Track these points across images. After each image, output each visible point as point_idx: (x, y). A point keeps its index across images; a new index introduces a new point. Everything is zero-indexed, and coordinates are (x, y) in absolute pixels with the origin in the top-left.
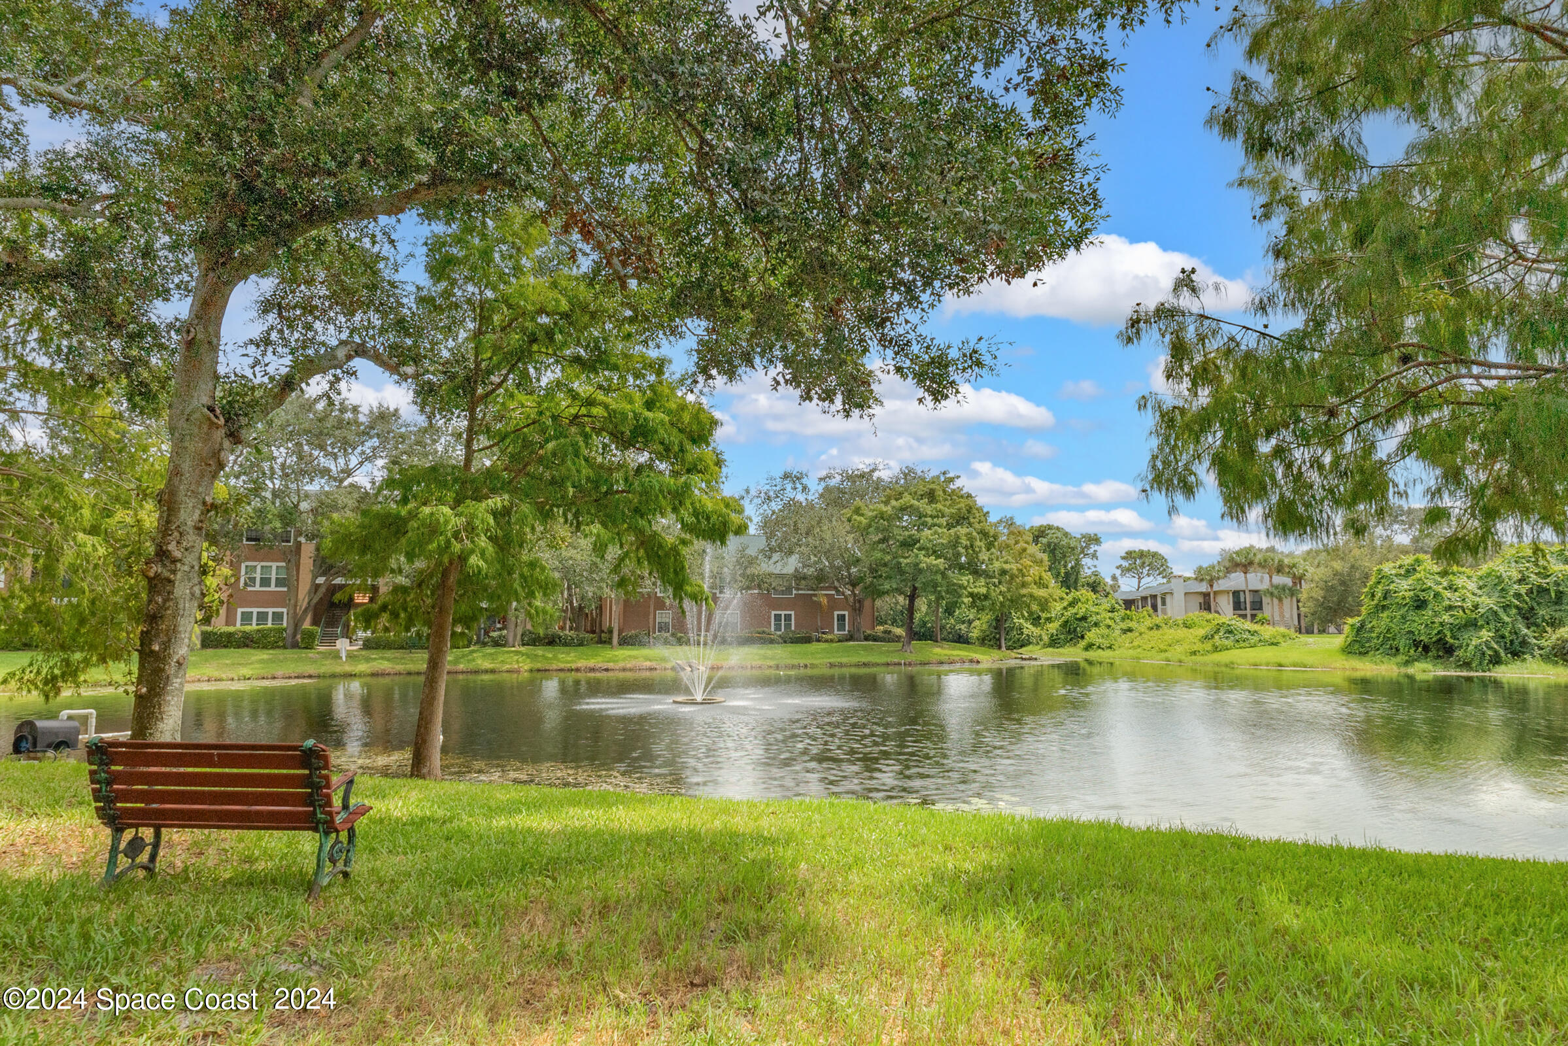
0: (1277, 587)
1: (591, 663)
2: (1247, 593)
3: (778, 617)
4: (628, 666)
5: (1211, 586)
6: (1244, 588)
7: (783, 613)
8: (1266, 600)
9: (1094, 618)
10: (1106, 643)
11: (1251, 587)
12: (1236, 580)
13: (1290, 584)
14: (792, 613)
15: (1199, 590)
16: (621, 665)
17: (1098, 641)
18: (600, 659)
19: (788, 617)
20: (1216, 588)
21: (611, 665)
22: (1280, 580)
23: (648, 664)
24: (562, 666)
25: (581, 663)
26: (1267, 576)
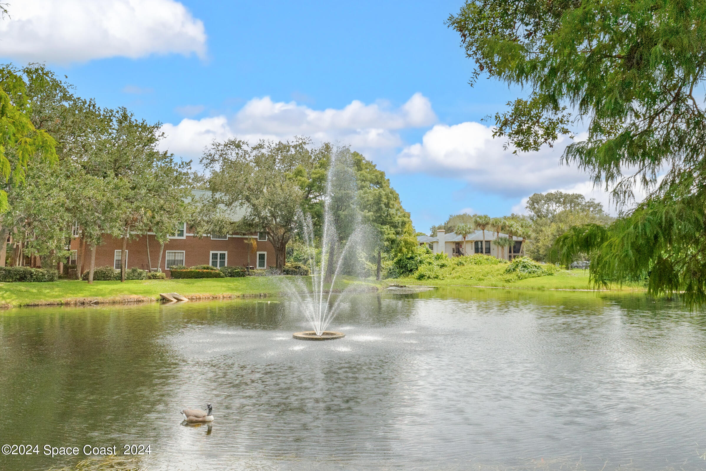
0: (501, 239)
1: (80, 297)
2: (484, 243)
3: (215, 256)
4: (118, 298)
5: (465, 238)
6: (482, 239)
7: (219, 252)
8: (492, 246)
9: (419, 258)
10: (433, 275)
11: (486, 239)
12: (478, 235)
13: (508, 238)
14: (226, 252)
15: (454, 240)
16: (110, 298)
17: (428, 273)
18: (87, 293)
19: (222, 256)
20: (466, 239)
21: (100, 299)
22: (502, 235)
23: (135, 297)
24: (51, 300)
25: (70, 298)
26: (496, 233)
